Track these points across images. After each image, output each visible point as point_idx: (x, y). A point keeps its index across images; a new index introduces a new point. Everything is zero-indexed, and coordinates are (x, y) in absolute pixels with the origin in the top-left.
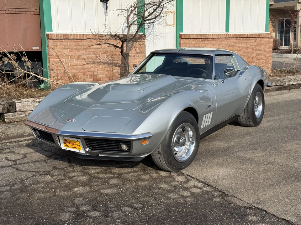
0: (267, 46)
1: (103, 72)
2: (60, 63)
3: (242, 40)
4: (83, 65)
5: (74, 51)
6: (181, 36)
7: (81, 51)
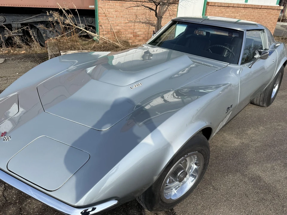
0: (275, 17)
1: (142, 30)
2: (107, 21)
3: (256, 11)
4: (126, 23)
5: (119, 11)
6: (208, 3)
7: (124, 11)
